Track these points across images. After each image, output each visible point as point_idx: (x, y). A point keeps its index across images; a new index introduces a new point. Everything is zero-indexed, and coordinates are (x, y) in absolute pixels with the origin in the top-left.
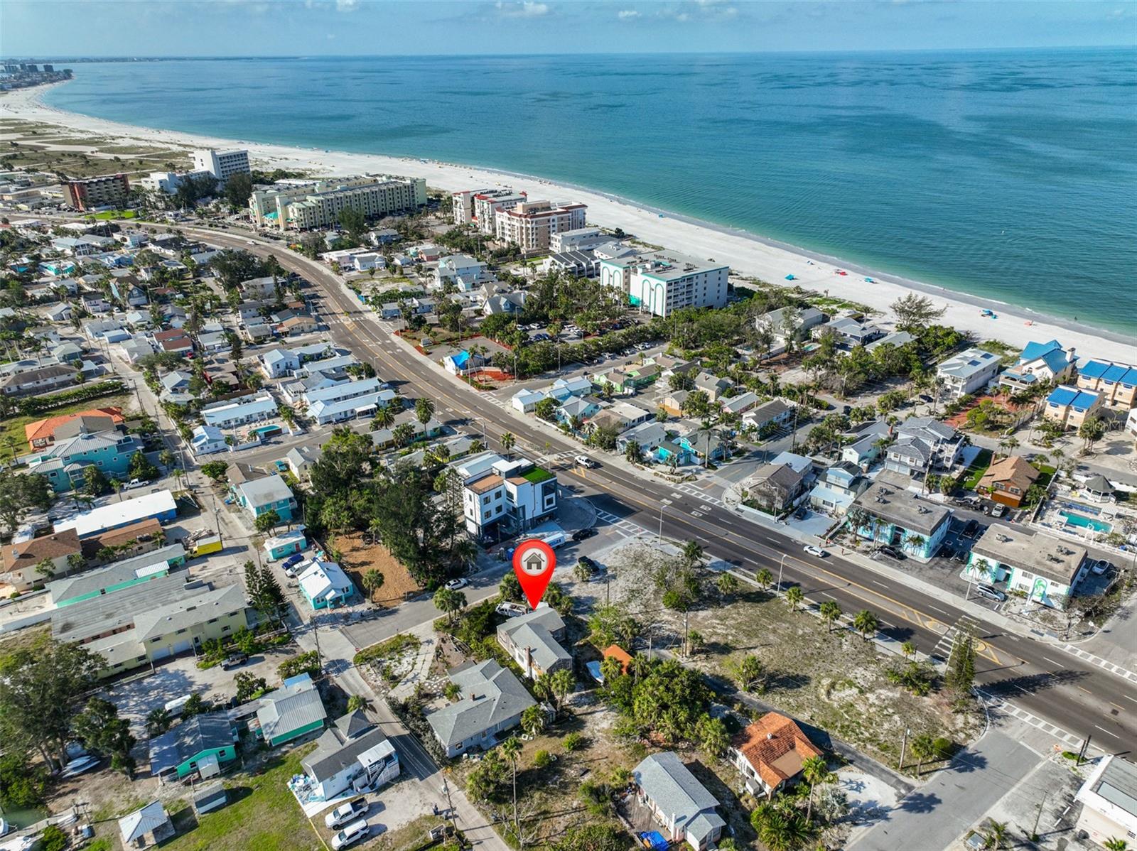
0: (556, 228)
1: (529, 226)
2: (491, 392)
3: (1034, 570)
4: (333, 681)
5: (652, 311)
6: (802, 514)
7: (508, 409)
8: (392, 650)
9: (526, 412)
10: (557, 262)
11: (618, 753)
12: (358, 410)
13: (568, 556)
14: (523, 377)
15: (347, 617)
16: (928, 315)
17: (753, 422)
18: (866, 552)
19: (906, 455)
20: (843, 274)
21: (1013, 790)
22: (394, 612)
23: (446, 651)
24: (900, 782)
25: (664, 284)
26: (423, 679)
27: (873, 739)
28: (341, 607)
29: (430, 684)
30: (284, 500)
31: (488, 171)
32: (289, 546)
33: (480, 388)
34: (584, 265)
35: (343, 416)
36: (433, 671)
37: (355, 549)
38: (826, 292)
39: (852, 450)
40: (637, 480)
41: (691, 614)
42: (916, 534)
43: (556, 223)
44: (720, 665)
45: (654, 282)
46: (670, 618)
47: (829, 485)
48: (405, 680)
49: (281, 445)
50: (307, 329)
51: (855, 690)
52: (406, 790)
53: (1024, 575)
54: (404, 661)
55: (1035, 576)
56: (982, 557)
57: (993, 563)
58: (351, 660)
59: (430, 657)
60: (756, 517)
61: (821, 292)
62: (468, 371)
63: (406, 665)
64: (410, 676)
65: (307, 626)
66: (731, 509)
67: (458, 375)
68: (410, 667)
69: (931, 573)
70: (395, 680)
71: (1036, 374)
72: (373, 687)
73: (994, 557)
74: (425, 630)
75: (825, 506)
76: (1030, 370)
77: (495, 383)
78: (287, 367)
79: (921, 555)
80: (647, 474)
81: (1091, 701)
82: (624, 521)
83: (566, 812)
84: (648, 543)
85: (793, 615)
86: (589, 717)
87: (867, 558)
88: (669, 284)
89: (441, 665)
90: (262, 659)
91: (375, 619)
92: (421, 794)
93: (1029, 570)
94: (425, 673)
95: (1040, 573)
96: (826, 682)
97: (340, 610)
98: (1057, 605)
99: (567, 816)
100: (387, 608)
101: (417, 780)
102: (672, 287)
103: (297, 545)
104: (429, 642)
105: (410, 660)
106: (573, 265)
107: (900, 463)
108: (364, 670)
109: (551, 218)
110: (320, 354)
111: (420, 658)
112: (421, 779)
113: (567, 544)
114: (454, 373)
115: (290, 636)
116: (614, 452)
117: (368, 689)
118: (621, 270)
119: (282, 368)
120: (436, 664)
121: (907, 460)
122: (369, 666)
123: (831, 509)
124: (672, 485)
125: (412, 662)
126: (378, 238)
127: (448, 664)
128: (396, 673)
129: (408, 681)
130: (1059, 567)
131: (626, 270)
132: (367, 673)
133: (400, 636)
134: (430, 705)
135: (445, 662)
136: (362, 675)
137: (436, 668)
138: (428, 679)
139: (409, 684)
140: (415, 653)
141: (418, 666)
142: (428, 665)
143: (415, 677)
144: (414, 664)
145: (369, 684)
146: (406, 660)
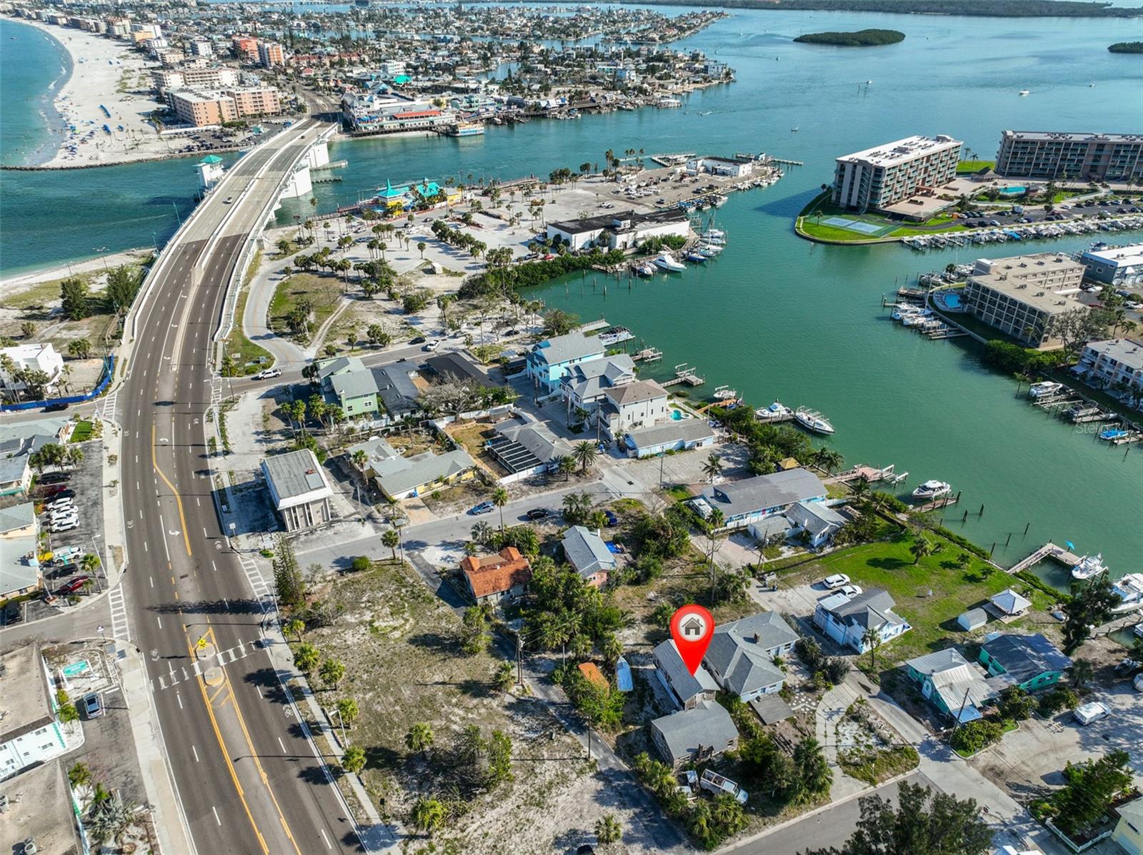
4: (927, 727)
26: (819, 710)
29: (811, 704)
36: (811, 720)
48: (842, 715)
52: (804, 610)
54: (851, 741)
58: (923, 758)
63: (848, 735)
64: (836, 719)
68: (840, 730)
70: (853, 716)
72: (876, 713)
74: (842, 788)
89: (802, 724)
94: (820, 718)
105: (844, 741)
108: (896, 736)
111: (832, 740)
120: (809, 727)
122: (894, 742)
125: (841, 737)
127: (795, 727)
128: (855, 725)
129: (838, 712)
132: (891, 732)
133: (873, 782)
134: (803, 679)
135: (800, 730)
136: (895, 731)
137: (807, 723)
138: (814, 711)
139: (835, 709)
140: (841, 749)
141: (831, 730)
142: (820, 729)
143: (830, 716)
144: (837, 734)
145: (882, 718)
146: (848, 741)
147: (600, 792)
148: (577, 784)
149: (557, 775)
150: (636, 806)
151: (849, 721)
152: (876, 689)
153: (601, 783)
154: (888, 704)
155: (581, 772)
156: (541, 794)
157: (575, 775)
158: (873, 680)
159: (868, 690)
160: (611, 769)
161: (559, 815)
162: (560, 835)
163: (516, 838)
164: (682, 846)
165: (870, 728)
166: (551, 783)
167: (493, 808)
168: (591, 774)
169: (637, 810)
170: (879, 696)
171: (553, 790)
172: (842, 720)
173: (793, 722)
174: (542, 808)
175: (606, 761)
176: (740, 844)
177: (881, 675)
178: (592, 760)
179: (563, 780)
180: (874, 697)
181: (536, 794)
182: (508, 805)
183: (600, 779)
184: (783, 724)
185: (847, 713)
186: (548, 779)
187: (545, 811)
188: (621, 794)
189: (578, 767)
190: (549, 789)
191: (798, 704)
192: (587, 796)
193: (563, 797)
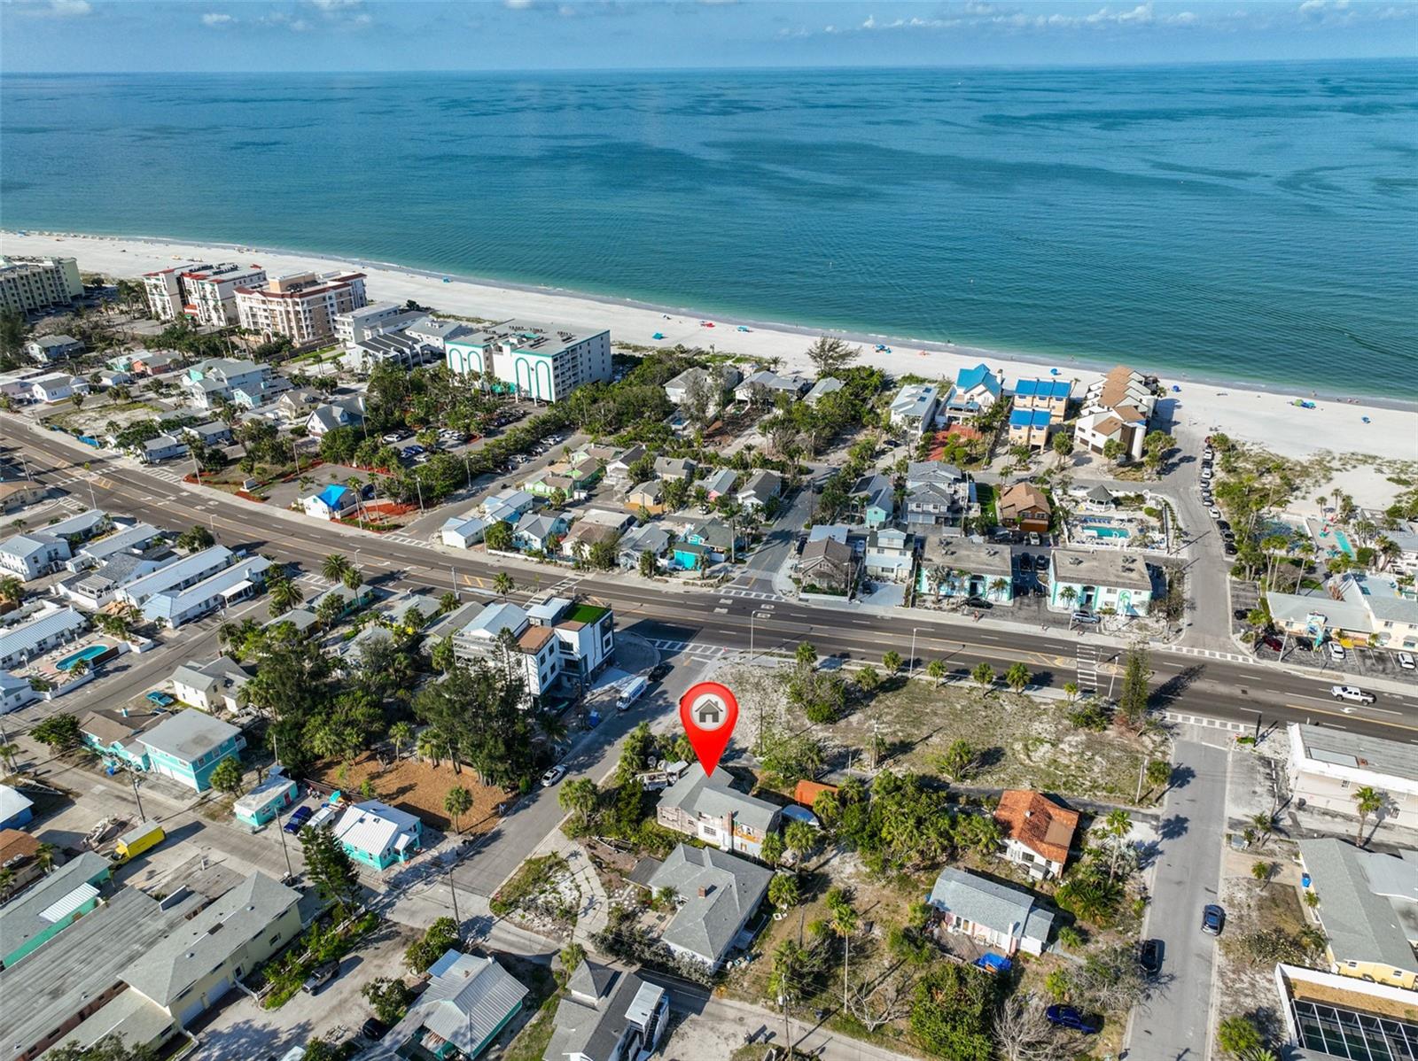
0: (335, 309)
1: (298, 308)
2: (398, 532)
3: (1117, 584)
5: (534, 395)
6: (869, 589)
7: (438, 548)
8: (536, 881)
9: (469, 546)
10: (371, 352)
11: (885, 892)
12: (227, 593)
13: (661, 702)
14: (429, 503)
15: (437, 863)
16: (844, 357)
17: (756, 501)
18: (954, 610)
19: (928, 503)
20: (710, 325)
21: (1228, 786)
22: (497, 836)
23: (606, 858)
24: (1145, 815)
25: (549, 361)
26: (604, 900)
27: (1095, 786)
28: (418, 854)
29: (618, 903)
30: (229, 740)
31: (146, 241)
32: (276, 800)
33: (379, 529)
34: (407, 351)
35: (204, 608)
36: (608, 886)
37: (374, 776)
38: (712, 347)
39: (877, 509)
40: (667, 595)
41: (843, 723)
42: (998, 578)
43: (334, 301)
44: (914, 765)
45: (532, 359)
46: (826, 734)
47: (880, 550)
48: (581, 909)
49: (130, 670)
50: (30, 498)
51: (1048, 745)
52: (691, 1033)
53: (1109, 591)
54: (561, 888)
55: (1119, 590)
56: (1067, 585)
57: (1078, 588)
58: (488, 913)
59: (591, 871)
60: (826, 603)
61: (706, 348)
62: (345, 510)
63: (567, 892)
64: (584, 902)
65: (388, 894)
66: (794, 601)
67: (333, 519)
68: (576, 894)
69: (1023, 614)
70: (570, 915)
71: (978, 400)
72: (548, 934)
73: (1078, 581)
74: (555, 842)
75: (885, 574)
76: (972, 398)
77: (394, 520)
78: (51, 559)
79: (1004, 598)
80: (674, 585)
81: (1222, 689)
82: (692, 645)
83: (884, 976)
84: (737, 660)
85: (939, 692)
86: (826, 867)
87: (958, 615)
88: (555, 360)
89: (613, 876)
90: (358, 960)
91: (479, 853)
92: (712, 1029)
93: (1112, 585)
94: (600, 893)
95: (1124, 585)
96: (1018, 746)
97: (419, 859)
98: (1141, 612)
99: (889, 979)
100: (483, 835)
101: (693, 1016)
102: (558, 363)
103: (287, 796)
104: (575, 854)
105: (568, 883)
106: (393, 353)
107: (924, 513)
108: (518, 919)
109: (327, 294)
110: (89, 530)
111: (580, 878)
112: (699, 1012)
113: (650, 688)
114: (327, 517)
115: (375, 917)
116: (617, 570)
117: (542, 938)
118: (480, 351)
119: (43, 561)
120: (606, 877)
121: (930, 508)
122: (520, 911)
123: (892, 576)
124: (712, 591)
125: (572, 886)
126: (46, 350)
127: (620, 871)
128: (564, 906)
129: (586, 910)
130: (1134, 575)
131: (487, 350)
132: (524, 921)
133: (530, 862)
134: (638, 926)
135: (614, 870)
136: (520, 926)
137: (610, 881)
138: (609, 897)
139: (591, 912)
140: (568, 874)
141: (585, 887)
142: (596, 882)
143: (591, 901)
144: (578, 887)
145: (537, 932)
146: (564, 887)
154: (537, 953)
165: (548, 911)
170: (549, 957)
180: (555, 953)
185: (576, 914)
191: (629, 895)
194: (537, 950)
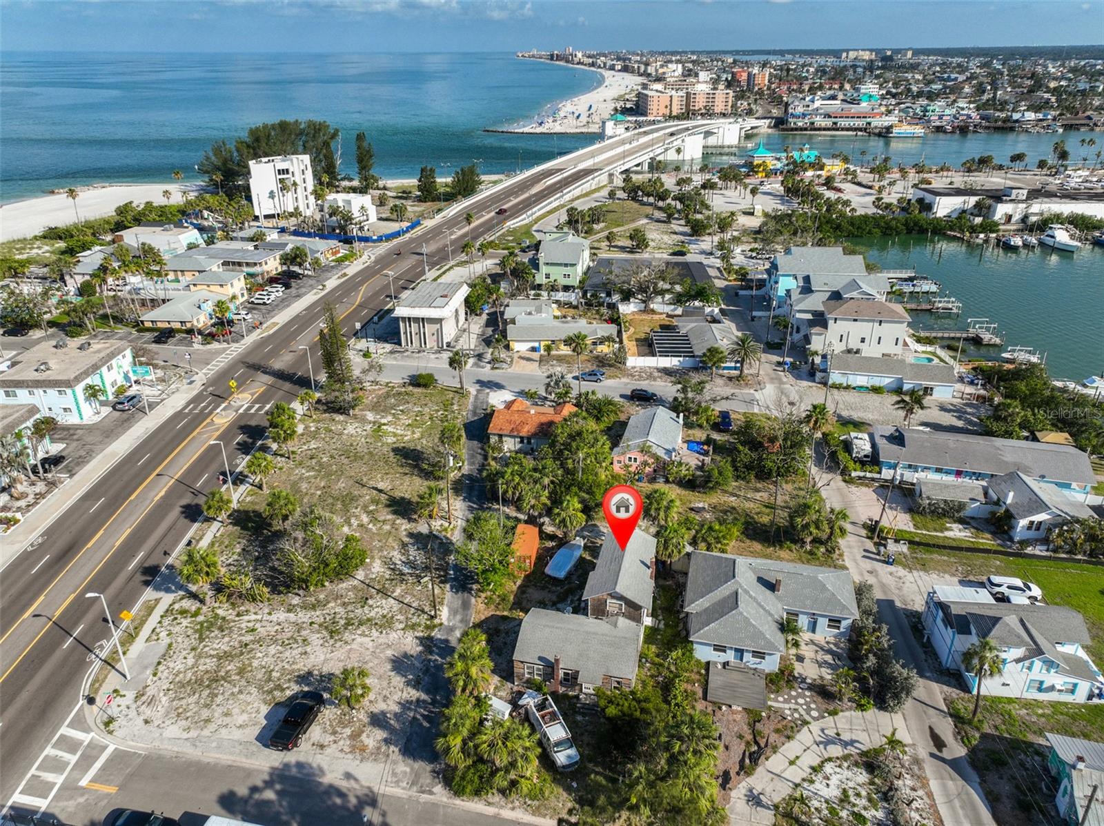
23: (738, 749)
26: (815, 727)
29: (808, 711)
36: (788, 731)
48: (851, 750)
54: (833, 792)
59: (774, 763)
63: (834, 781)
64: (836, 751)
68: (828, 768)
70: (871, 762)
72: (923, 781)
87: (66, 482)
89: (766, 728)
94: (804, 736)
104: (754, 799)
105: (819, 786)
111: (796, 774)
120: (774, 738)
125: (817, 779)
127: (752, 725)
128: (862, 777)
129: (846, 744)
134: (828, 677)
135: (757, 733)
137: (778, 731)
138: (805, 723)
139: (846, 738)
140: (802, 794)
141: (811, 760)
142: (791, 748)
143: (828, 742)
144: (816, 770)
145: (930, 795)
146: (827, 790)
147: (406, 655)
148: (394, 636)
149: (384, 616)
150: (427, 692)
151: (856, 764)
152: (957, 750)
153: (420, 648)
154: (961, 782)
155: (413, 627)
156: (349, 623)
157: (402, 626)
158: (962, 737)
159: (939, 743)
160: (447, 641)
161: (341, 653)
162: (316, 672)
163: (273, 650)
164: (429, 767)
165: (887, 795)
166: (369, 620)
167: (289, 611)
168: (421, 634)
169: (424, 696)
170: (955, 764)
171: (363, 628)
172: (846, 758)
173: (754, 718)
174: (332, 637)
175: (451, 630)
176: (507, 814)
177: (984, 737)
178: (436, 621)
179: (386, 623)
180: (943, 760)
181: (342, 622)
182: (303, 617)
183: (422, 644)
184: (734, 713)
185: (864, 754)
186: (373, 614)
187: (332, 642)
188: (427, 671)
189: (415, 620)
190: (361, 624)
191: (787, 701)
192: (389, 653)
193: (367, 640)
194: (956, 784)
